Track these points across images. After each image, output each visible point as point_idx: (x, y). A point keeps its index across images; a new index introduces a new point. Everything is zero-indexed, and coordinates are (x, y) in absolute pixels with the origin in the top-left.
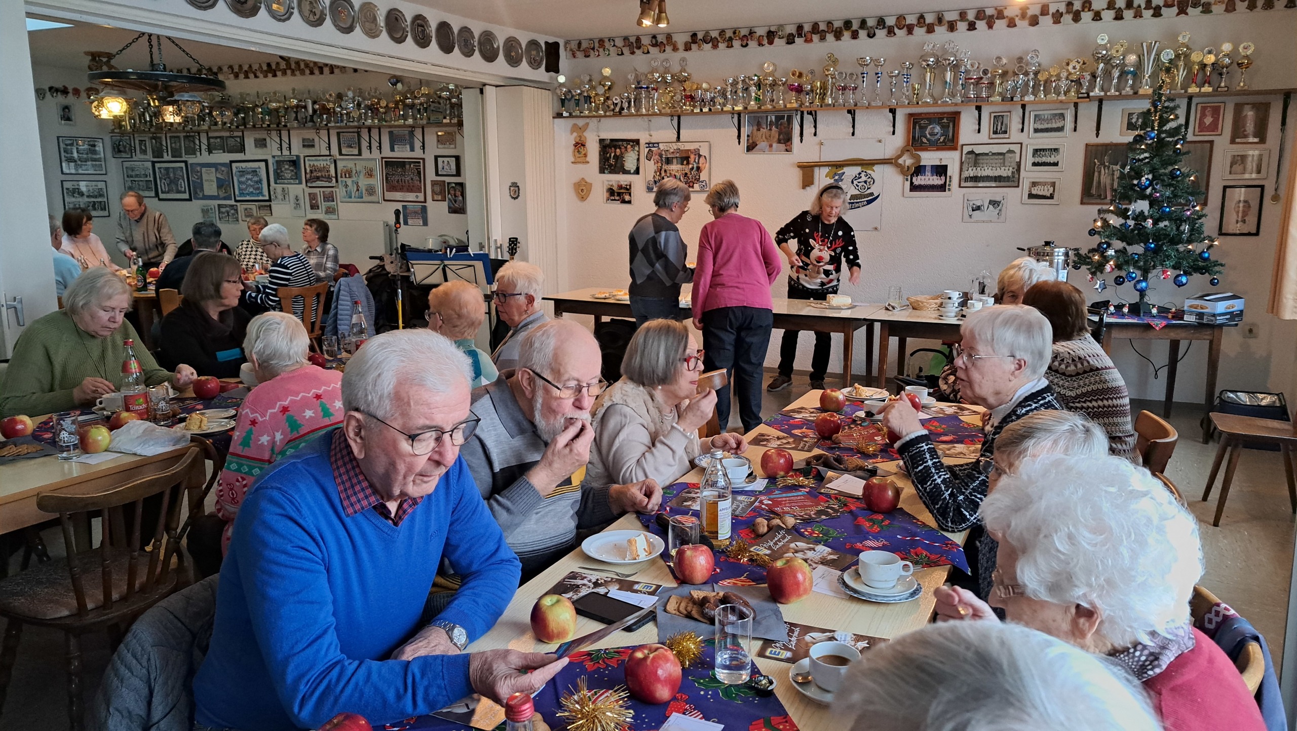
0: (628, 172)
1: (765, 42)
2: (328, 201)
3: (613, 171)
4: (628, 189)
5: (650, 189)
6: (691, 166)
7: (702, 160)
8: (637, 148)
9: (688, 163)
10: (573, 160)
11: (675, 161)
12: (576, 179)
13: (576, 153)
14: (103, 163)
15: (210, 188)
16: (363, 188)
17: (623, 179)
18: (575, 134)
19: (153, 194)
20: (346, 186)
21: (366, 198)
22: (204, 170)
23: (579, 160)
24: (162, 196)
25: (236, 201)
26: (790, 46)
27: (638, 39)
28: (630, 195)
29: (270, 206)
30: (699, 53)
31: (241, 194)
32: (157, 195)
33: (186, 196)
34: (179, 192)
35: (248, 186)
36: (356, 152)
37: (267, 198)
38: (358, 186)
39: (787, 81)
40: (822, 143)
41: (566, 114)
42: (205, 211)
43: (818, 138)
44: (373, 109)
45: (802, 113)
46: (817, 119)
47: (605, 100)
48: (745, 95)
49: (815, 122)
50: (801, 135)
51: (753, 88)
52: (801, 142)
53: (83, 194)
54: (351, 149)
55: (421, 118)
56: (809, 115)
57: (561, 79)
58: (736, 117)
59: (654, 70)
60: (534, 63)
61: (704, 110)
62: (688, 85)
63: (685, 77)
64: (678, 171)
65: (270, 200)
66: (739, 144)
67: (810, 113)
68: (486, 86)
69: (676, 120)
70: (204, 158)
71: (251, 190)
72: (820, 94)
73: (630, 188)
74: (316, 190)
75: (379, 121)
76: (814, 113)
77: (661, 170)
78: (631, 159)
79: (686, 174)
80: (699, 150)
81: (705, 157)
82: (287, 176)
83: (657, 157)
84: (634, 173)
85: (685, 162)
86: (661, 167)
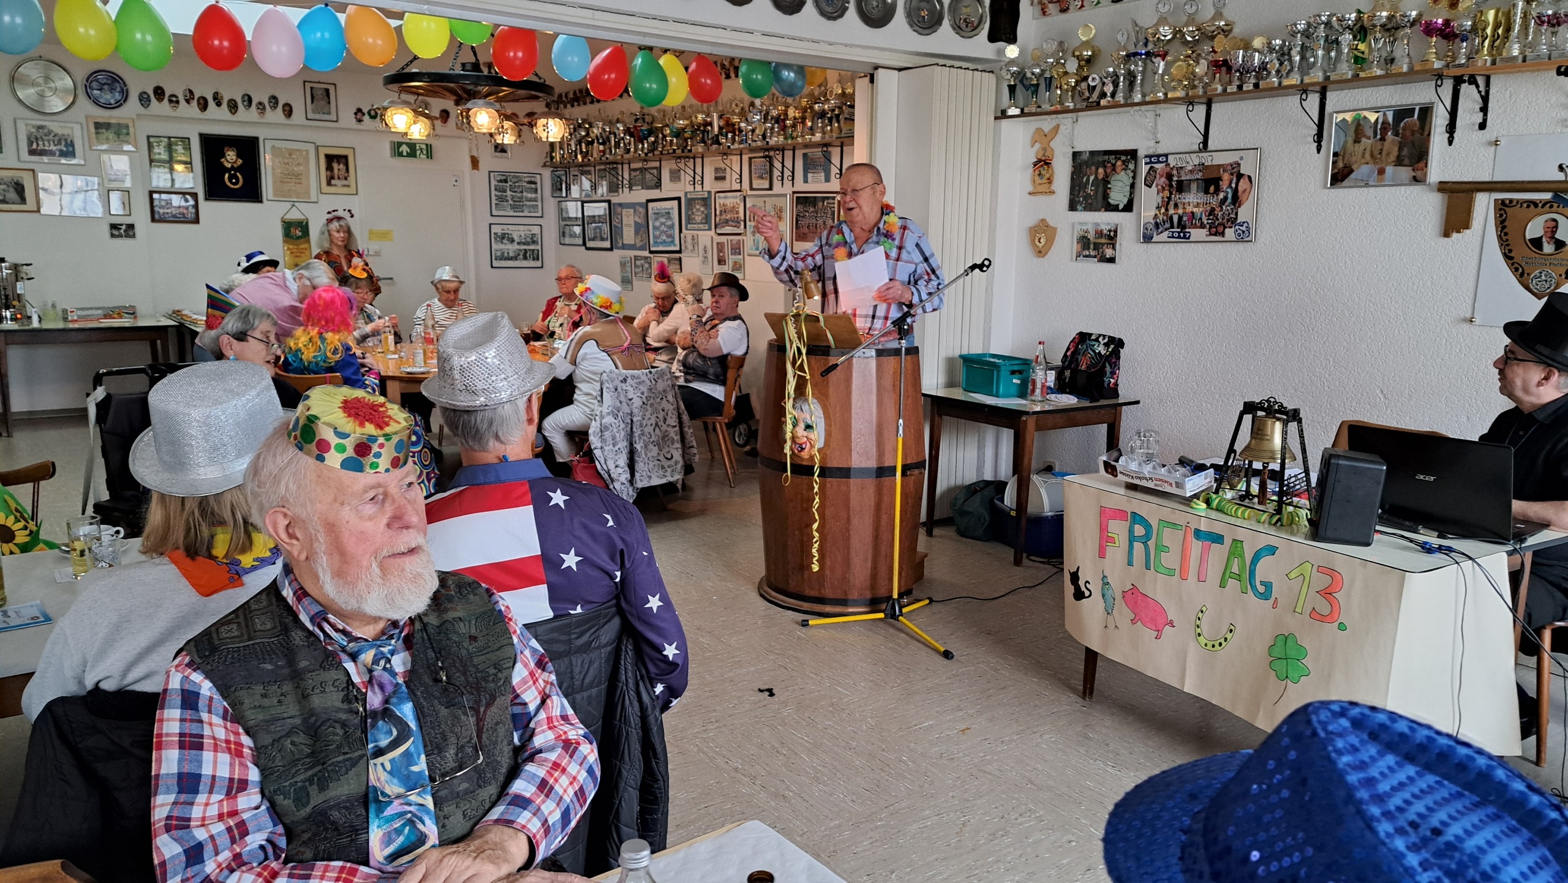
0: (1115, 208)
2: (736, 252)
3: (1089, 208)
4: (1112, 237)
5: (1148, 239)
6: (1222, 195)
7: (1243, 184)
8: (1131, 166)
9: (1217, 190)
10: (1030, 189)
11: (1194, 186)
12: (1031, 222)
13: (1037, 178)
14: (539, 203)
15: (629, 235)
17: (1104, 219)
18: (1037, 146)
19: (580, 241)
22: (624, 211)
23: (1041, 189)
24: (590, 244)
25: (651, 252)
28: (1114, 248)
29: (680, 259)
31: (655, 243)
32: (584, 244)
33: (607, 244)
34: (602, 239)
35: (662, 232)
36: (766, 184)
37: (678, 248)
39: (1420, 15)
40: (1496, 143)
41: (1017, 111)
42: (623, 265)
43: (1488, 134)
44: (780, 120)
45: (1458, 81)
46: (1487, 92)
47: (1077, 83)
48: (1333, 54)
49: (1485, 99)
50: (1451, 128)
51: (1348, 37)
52: (1450, 143)
53: (512, 241)
54: (762, 181)
55: (831, 130)
56: (1470, 83)
57: (1012, 51)
58: (1313, 100)
59: (1163, 21)
60: (965, 28)
61: (1245, 88)
62: (1220, 43)
63: (1219, 27)
64: (1197, 205)
65: (680, 252)
66: (1319, 151)
67: (1472, 81)
68: (880, 70)
69: (1200, 111)
70: (625, 196)
71: (664, 237)
72: (1495, 37)
73: (1116, 235)
74: (723, 239)
75: (785, 138)
76: (1481, 81)
77: (1168, 203)
78: (1121, 184)
79: (1213, 210)
80: (1239, 165)
81: (1249, 177)
82: (698, 219)
83: (1163, 179)
84: (1124, 210)
85: (1212, 189)
86: (1169, 198)
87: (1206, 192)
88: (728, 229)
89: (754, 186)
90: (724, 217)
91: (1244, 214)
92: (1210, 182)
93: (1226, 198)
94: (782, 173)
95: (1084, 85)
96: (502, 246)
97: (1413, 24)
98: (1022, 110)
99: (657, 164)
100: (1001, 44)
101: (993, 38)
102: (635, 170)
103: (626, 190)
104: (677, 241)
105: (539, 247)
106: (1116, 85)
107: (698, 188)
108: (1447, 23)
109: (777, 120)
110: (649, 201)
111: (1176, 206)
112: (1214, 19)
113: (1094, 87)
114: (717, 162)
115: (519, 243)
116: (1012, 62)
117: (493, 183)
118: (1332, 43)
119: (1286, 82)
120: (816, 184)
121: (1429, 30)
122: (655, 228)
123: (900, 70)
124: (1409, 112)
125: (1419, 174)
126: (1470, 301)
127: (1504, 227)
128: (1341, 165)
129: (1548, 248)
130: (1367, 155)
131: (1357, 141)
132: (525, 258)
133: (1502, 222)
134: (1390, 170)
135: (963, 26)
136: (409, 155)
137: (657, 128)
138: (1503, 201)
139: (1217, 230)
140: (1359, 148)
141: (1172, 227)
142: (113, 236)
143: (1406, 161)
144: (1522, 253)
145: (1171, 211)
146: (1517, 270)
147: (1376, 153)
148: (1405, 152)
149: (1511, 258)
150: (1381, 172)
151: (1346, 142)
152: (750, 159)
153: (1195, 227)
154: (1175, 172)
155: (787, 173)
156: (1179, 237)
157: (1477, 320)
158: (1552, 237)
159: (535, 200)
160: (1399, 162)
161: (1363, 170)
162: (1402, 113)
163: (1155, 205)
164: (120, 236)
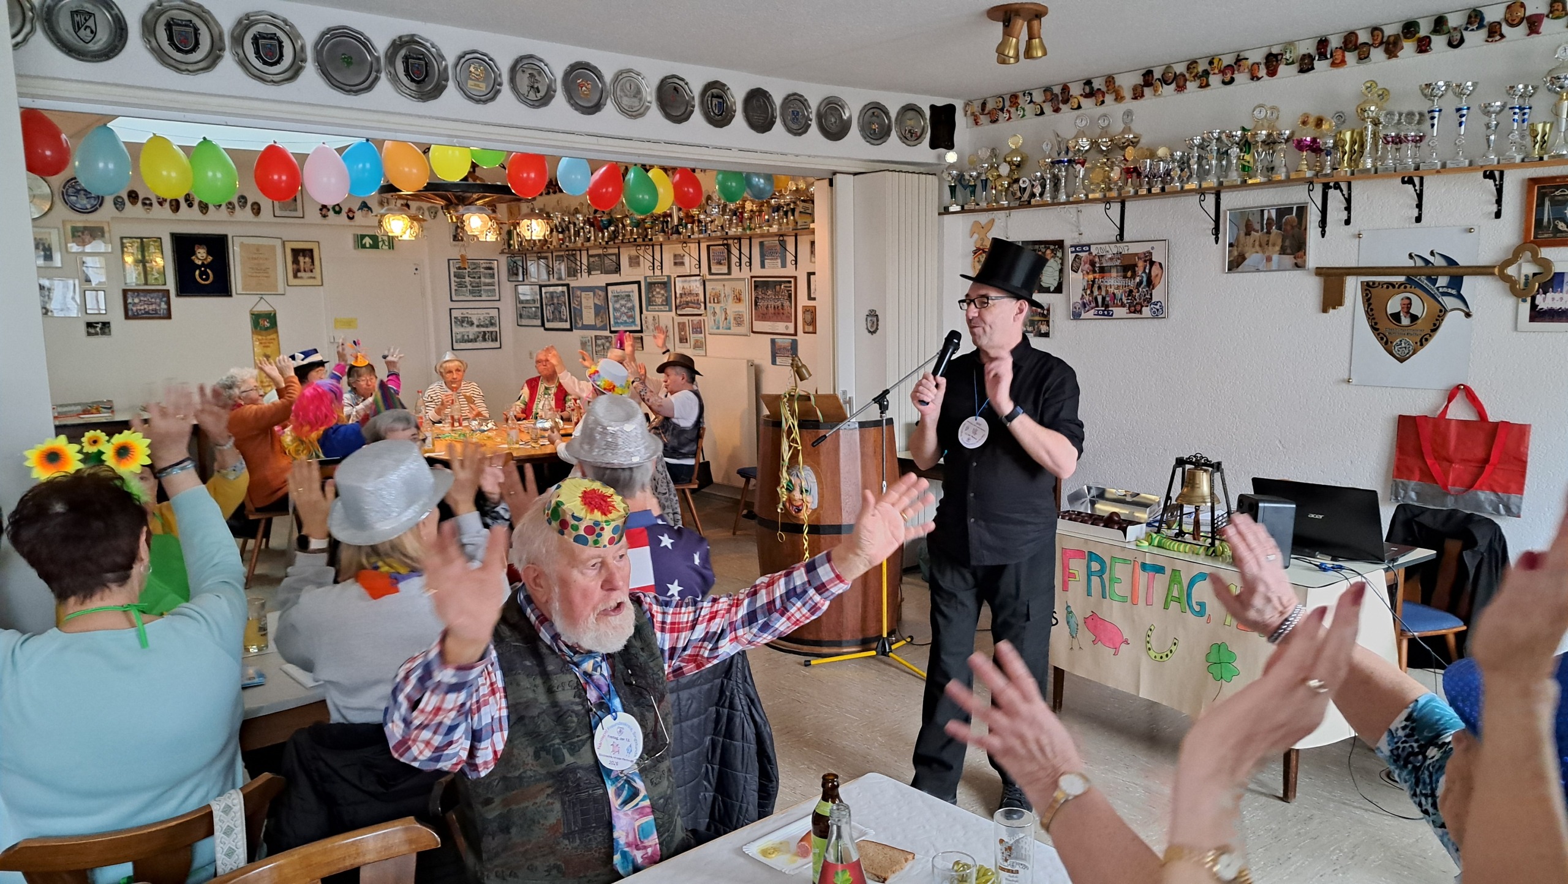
0: (1047, 290)
1: (1262, 72)
2: (696, 332)
5: (1076, 316)
6: (1138, 279)
7: (1155, 270)
8: (1059, 254)
9: (1134, 276)
11: (1114, 271)
13: (977, 264)
14: (496, 288)
15: (589, 317)
16: (731, 317)
18: (976, 236)
19: (539, 322)
20: (714, 313)
21: (735, 329)
22: (583, 294)
24: (548, 325)
25: (612, 332)
26: (1306, 75)
27: (1065, 89)
28: (1048, 325)
29: (642, 338)
30: (1154, 100)
31: (616, 323)
32: (543, 325)
33: (567, 325)
34: (561, 320)
35: (622, 313)
36: (725, 270)
37: (639, 328)
38: (726, 313)
39: (1292, 133)
40: (1359, 236)
41: (958, 208)
42: (584, 344)
43: (1352, 229)
44: (738, 213)
45: (1326, 187)
46: (1350, 195)
47: (1009, 184)
48: (1224, 163)
49: (1348, 200)
50: (1323, 223)
51: (1235, 151)
52: (1323, 235)
53: (472, 324)
54: (721, 267)
55: (787, 223)
56: (1336, 188)
57: (951, 157)
58: (1210, 199)
59: (1081, 134)
60: (910, 137)
61: (1153, 191)
62: (1130, 152)
63: (1128, 140)
64: (1118, 288)
65: (641, 331)
66: (1217, 242)
67: (1337, 186)
68: (838, 175)
69: (1116, 208)
70: (584, 280)
71: (625, 318)
72: (1352, 152)
73: (1049, 313)
74: (685, 319)
75: (744, 229)
76: (1344, 186)
77: (1093, 286)
78: (1051, 269)
79: (1131, 291)
80: (1151, 254)
81: (1160, 264)
82: (659, 301)
83: (1087, 266)
84: (1054, 292)
85: (1129, 274)
86: (1093, 282)
87: (1125, 277)
88: (688, 311)
89: (713, 271)
90: (684, 299)
91: (1157, 294)
92: (1128, 268)
93: (1141, 282)
94: (740, 259)
95: (1016, 186)
96: (462, 330)
97: (1287, 140)
98: (963, 207)
99: (616, 251)
100: (941, 150)
101: (934, 145)
102: (592, 256)
103: (585, 275)
104: (638, 321)
105: (497, 329)
106: (1043, 186)
107: (658, 272)
108: (1314, 140)
109: (734, 213)
110: (608, 285)
111: (1099, 288)
112: (1123, 132)
113: (1025, 189)
114: (678, 249)
115: (478, 326)
116: (951, 166)
117: (453, 270)
118: (1223, 154)
119: (1187, 187)
120: (773, 269)
121: (1300, 146)
122: (615, 309)
123: (855, 174)
124: (1289, 210)
125: (1299, 261)
126: (1347, 365)
127: (1369, 305)
128: (1236, 253)
129: (1405, 321)
130: (1257, 243)
131: (1248, 234)
132: (484, 340)
133: (1368, 300)
134: (1275, 257)
135: (908, 136)
136: (372, 247)
137: (617, 219)
138: (1368, 283)
139: (1135, 309)
140: (1250, 240)
141: (1097, 306)
142: (89, 334)
143: (1289, 251)
144: (1385, 325)
145: (1096, 293)
146: (1382, 339)
147: (1264, 244)
148: (1287, 243)
149: (1377, 329)
150: (1269, 259)
151: (1238, 235)
152: (708, 247)
153: (1117, 306)
154: (1097, 260)
155: (745, 260)
156: (1104, 315)
157: (1354, 381)
158: (1408, 312)
159: (492, 284)
160: (1283, 251)
161: (1254, 258)
162: (1282, 212)
163: (1082, 288)
164: (96, 334)
